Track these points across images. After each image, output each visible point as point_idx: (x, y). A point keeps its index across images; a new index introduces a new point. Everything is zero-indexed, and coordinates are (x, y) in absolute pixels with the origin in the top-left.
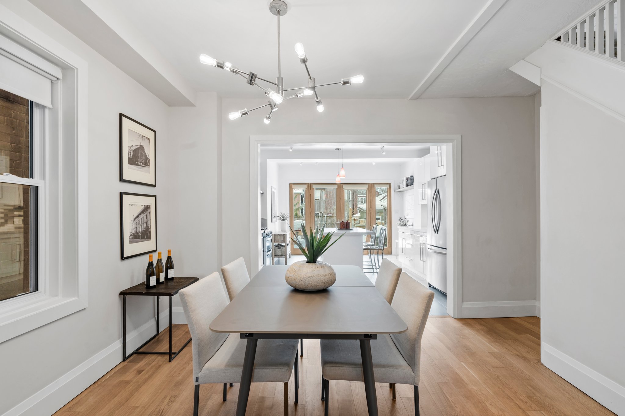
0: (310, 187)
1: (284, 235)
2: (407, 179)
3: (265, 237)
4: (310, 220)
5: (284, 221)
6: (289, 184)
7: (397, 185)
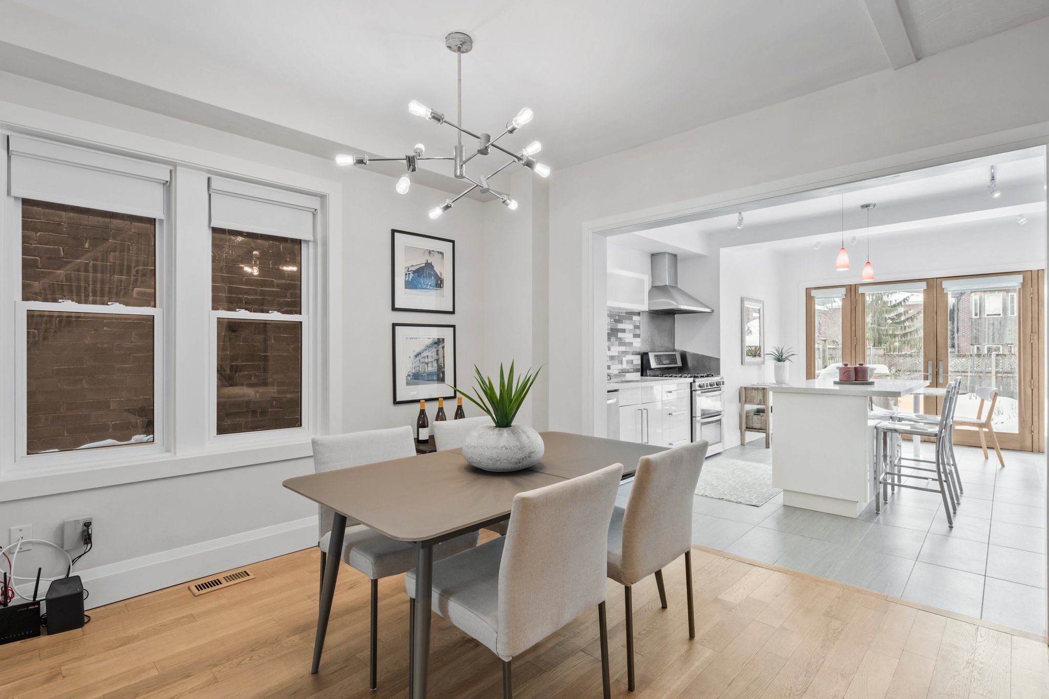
0: (853, 293)
1: (763, 389)
3: (695, 390)
5: (781, 363)
6: (806, 289)
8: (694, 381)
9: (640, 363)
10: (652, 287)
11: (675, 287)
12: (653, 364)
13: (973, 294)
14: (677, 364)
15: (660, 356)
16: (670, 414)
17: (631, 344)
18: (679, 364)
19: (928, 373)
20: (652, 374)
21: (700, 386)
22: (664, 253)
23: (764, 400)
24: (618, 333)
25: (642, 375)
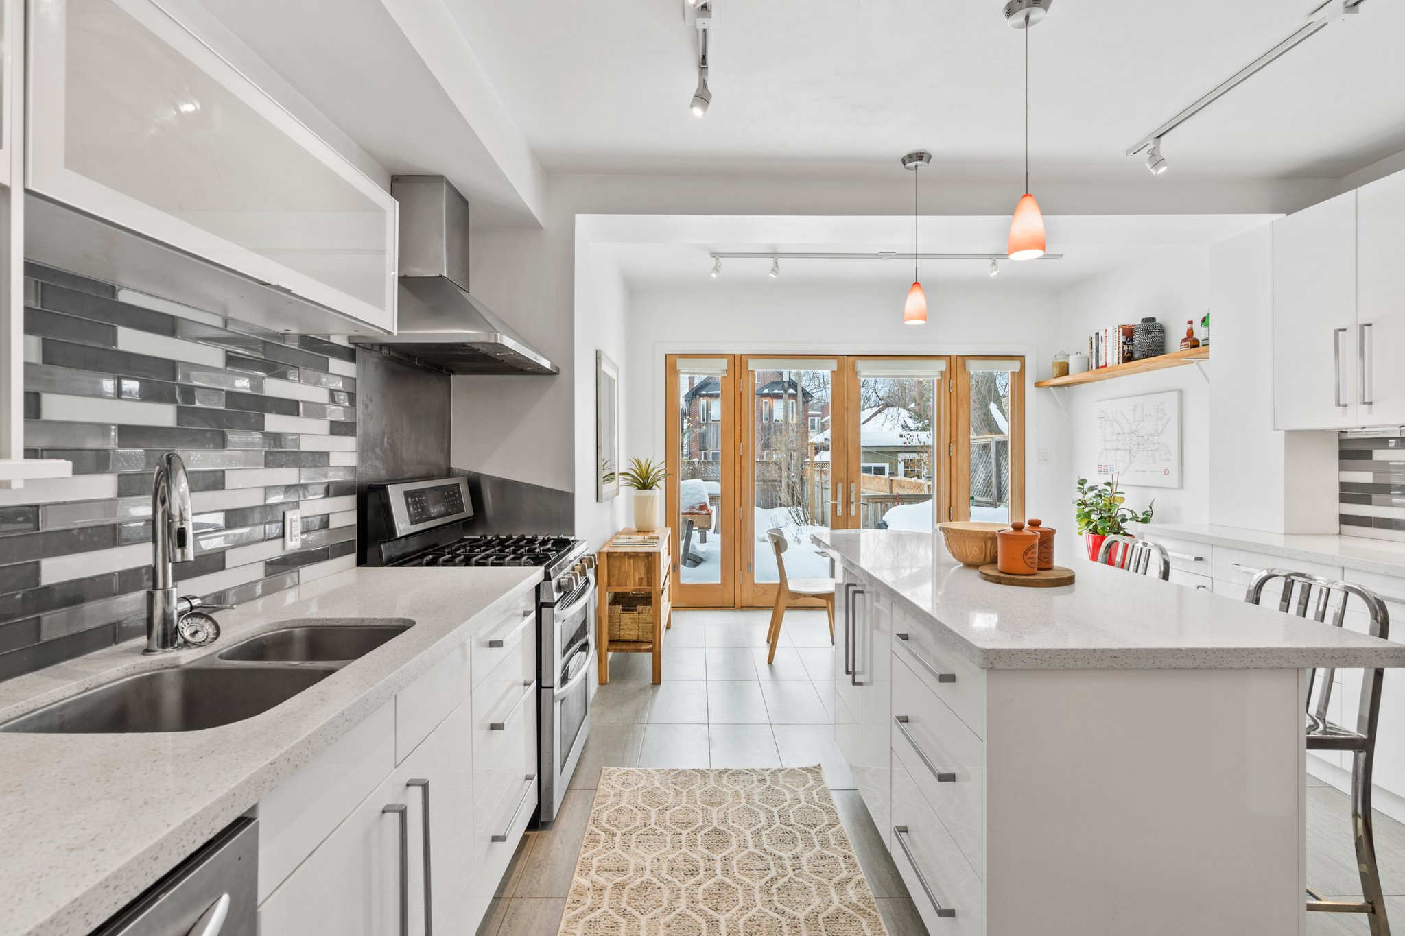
0: (737, 368)
1: (649, 555)
2: (1129, 333)
4: (737, 485)
5: (646, 492)
6: (666, 355)
7: (1056, 361)
8: (547, 577)
9: (355, 521)
11: (465, 292)
12: (403, 525)
14: (464, 510)
15: (423, 492)
16: (493, 727)
17: (320, 458)
18: (469, 509)
20: (396, 553)
21: (560, 587)
22: (439, 178)
23: (648, 578)
24: (263, 416)
25: (362, 562)
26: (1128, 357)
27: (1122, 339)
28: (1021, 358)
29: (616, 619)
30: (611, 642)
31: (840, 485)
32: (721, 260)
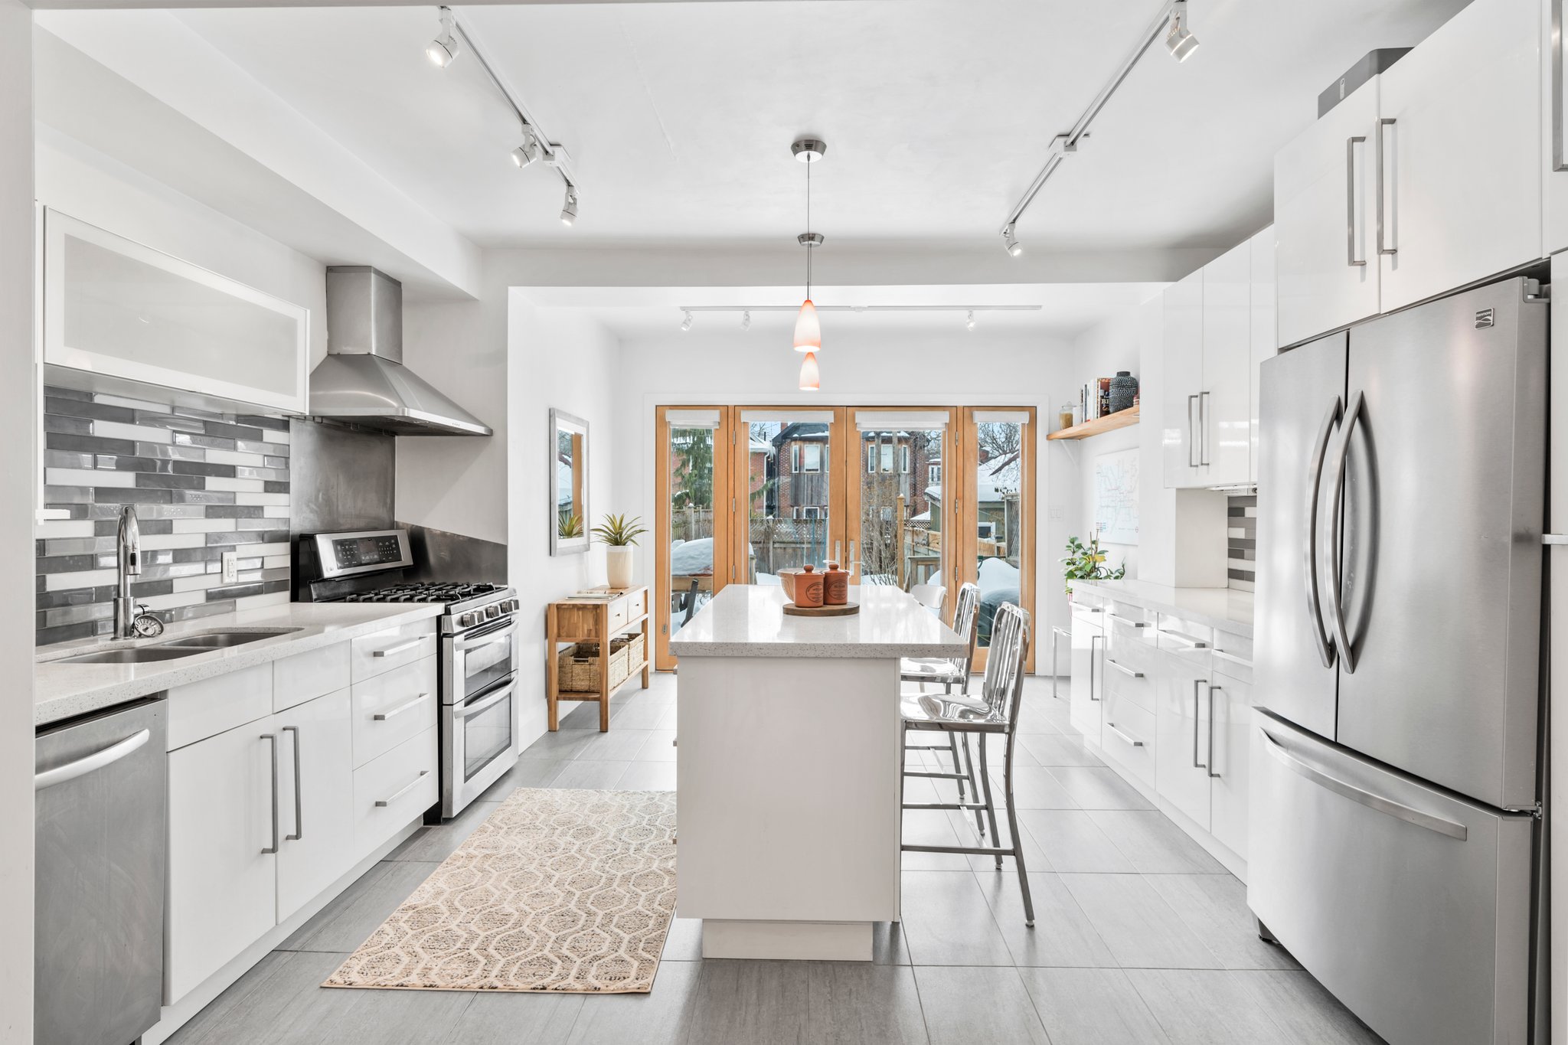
0: (731, 420)
1: (596, 607)
2: (1105, 386)
3: (451, 636)
4: (731, 543)
5: (619, 548)
6: (656, 406)
7: (1062, 413)
8: (448, 612)
9: (288, 564)
10: (329, 355)
11: (396, 364)
12: (331, 566)
13: (793, 443)
14: (400, 560)
15: (353, 541)
16: (376, 718)
17: (255, 511)
18: (406, 558)
19: (834, 559)
20: (327, 593)
21: (462, 622)
22: (367, 269)
23: (596, 629)
24: (204, 478)
25: (294, 598)
26: (1105, 412)
27: (1101, 392)
28: (1032, 411)
29: (568, 669)
30: (561, 691)
31: (838, 543)
32: (692, 313)
